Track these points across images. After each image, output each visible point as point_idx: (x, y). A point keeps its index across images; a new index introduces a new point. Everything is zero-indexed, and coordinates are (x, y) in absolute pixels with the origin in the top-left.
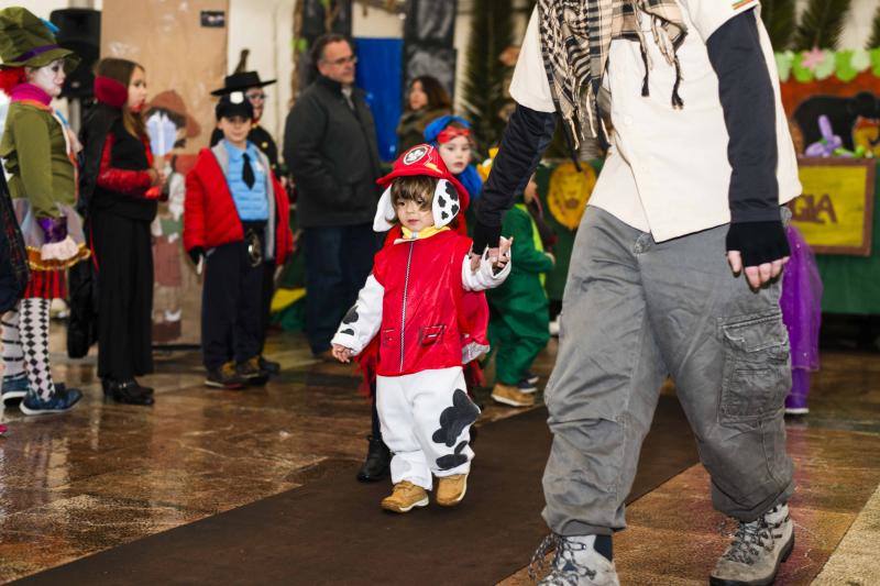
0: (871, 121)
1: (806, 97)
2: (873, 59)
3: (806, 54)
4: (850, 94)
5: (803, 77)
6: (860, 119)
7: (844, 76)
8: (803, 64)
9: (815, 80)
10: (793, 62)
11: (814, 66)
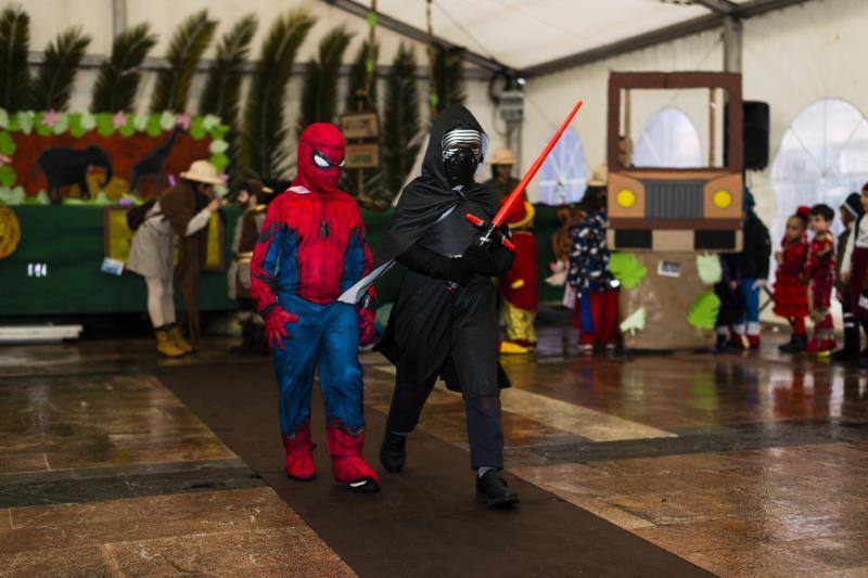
0: (99, 169)
1: (48, 147)
2: (98, 121)
3: (44, 114)
4: (82, 147)
5: (43, 132)
6: (91, 168)
7: (77, 133)
8: (43, 122)
9: (53, 134)
10: (34, 119)
11: (51, 125)
